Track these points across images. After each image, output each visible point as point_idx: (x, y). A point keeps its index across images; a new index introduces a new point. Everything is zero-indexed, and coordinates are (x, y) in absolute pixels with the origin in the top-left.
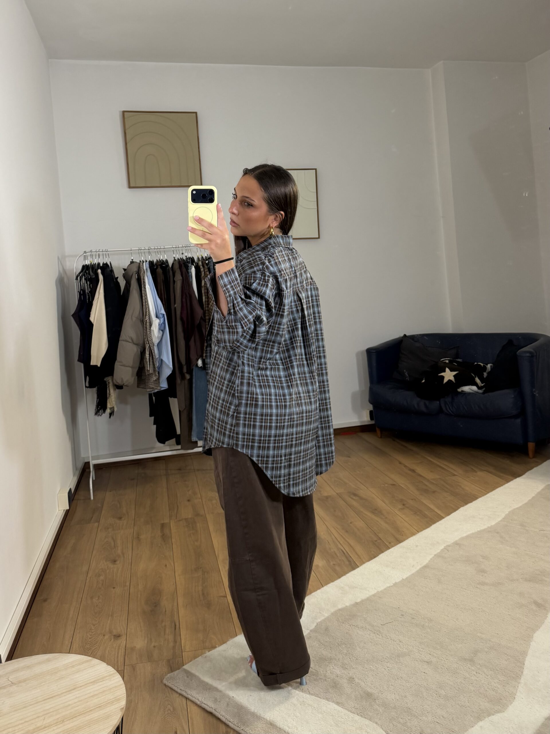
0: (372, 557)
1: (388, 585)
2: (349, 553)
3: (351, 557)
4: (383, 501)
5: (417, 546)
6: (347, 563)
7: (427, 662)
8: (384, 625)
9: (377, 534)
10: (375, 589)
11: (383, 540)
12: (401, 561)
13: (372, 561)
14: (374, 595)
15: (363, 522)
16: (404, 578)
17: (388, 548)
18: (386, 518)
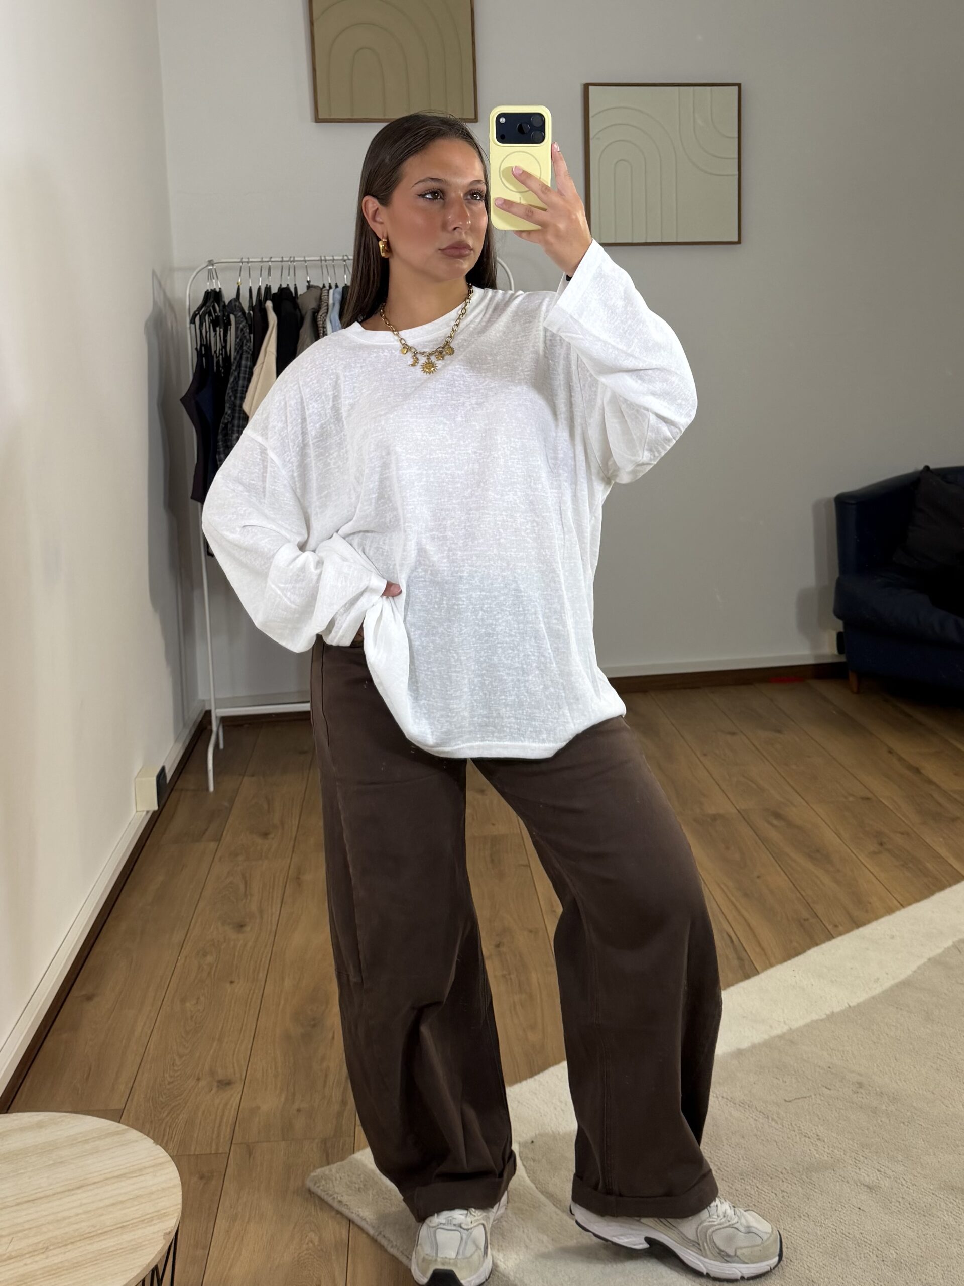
0: (791, 953)
1: (815, 1017)
3: (746, 951)
5: (893, 937)
7: (868, 1186)
8: (790, 1101)
9: (813, 906)
10: (785, 1022)
12: (851, 968)
13: (789, 962)
14: (781, 1037)
15: (786, 878)
17: (830, 937)
18: (839, 871)
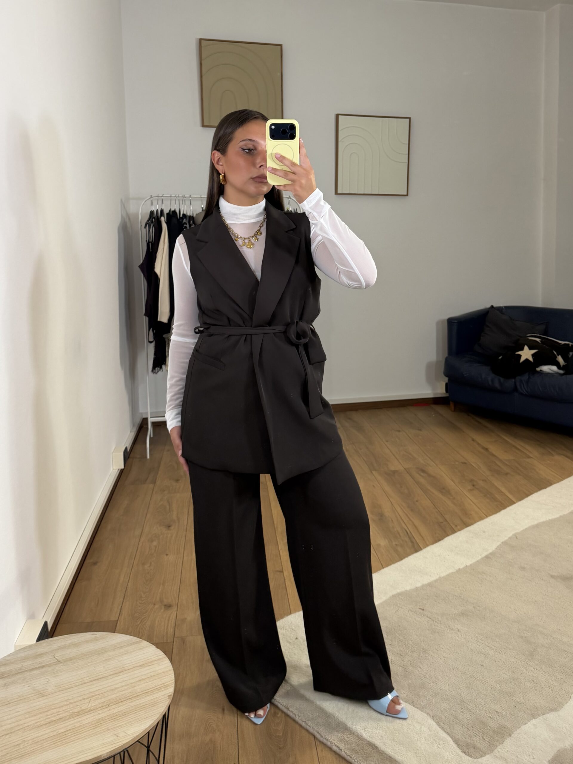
0: (437, 539)
1: (451, 571)
2: (413, 534)
3: (415, 538)
4: (452, 480)
5: (484, 532)
6: (410, 544)
9: (443, 515)
10: (437, 574)
11: (449, 522)
12: (466, 547)
13: (437, 544)
14: (436, 581)
15: (430, 501)
16: (468, 565)
17: (454, 532)
18: (454, 498)
